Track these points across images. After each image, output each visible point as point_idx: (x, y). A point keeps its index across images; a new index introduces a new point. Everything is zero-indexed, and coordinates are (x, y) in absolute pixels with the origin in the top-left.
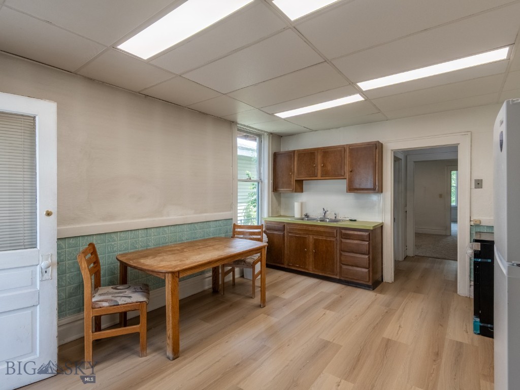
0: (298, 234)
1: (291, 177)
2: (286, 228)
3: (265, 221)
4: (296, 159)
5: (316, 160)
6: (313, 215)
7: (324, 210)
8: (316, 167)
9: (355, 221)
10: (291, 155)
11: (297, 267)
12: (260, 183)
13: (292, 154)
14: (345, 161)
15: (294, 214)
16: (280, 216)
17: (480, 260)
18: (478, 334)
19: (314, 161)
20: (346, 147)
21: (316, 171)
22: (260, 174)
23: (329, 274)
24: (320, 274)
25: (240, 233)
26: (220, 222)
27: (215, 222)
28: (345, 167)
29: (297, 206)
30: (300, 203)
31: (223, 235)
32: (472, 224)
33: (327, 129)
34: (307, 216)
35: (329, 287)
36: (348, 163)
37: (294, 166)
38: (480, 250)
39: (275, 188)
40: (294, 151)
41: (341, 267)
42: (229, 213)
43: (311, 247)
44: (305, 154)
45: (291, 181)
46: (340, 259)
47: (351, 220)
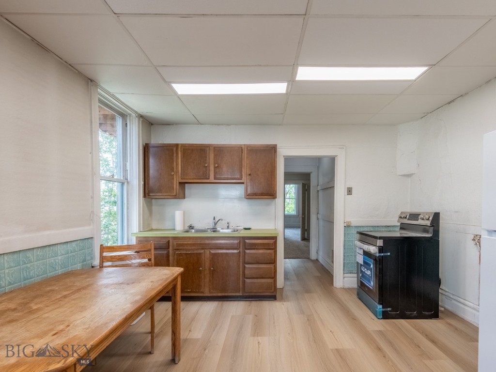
0: (190, 250)
1: (173, 179)
2: (171, 244)
3: (137, 238)
4: (180, 155)
5: (208, 159)
6: (199, 225)
7: (214, 219)
8: (208, 168)
9: (249, 229)
10: (173, 150)
11: (188, 292)
12: (126, 184)
13: (175, 149)
14: (243, 163)
15: (174, 225)
16: (152, 230)
17: (382, 254)
18: (382, 318)
19: (206, 160)
20: (243, 147)
21: (208, 172)
22: (125, 171)
23: (231, 292)
24: (220, 295)
25: (112, 259)
26: (74, 244)
27: (65, 246)
28: (243, 170)
29: (178, 215)
30: (182, 212)
31: (78, 266)
32: (345, 225)
33: (215, 125)
34: (191, 227)
35: (236, 308)
36: (246, 165)
37: (177, 164)
38: (382, 245)
39: (148, 192)
40: (177, 145)
41: (244, 282)
42: (87, 228)
43: (207, 264)
44: (192, 150)
45: (173, 184)
46: (244, 272)
47: (245, 229)
